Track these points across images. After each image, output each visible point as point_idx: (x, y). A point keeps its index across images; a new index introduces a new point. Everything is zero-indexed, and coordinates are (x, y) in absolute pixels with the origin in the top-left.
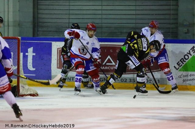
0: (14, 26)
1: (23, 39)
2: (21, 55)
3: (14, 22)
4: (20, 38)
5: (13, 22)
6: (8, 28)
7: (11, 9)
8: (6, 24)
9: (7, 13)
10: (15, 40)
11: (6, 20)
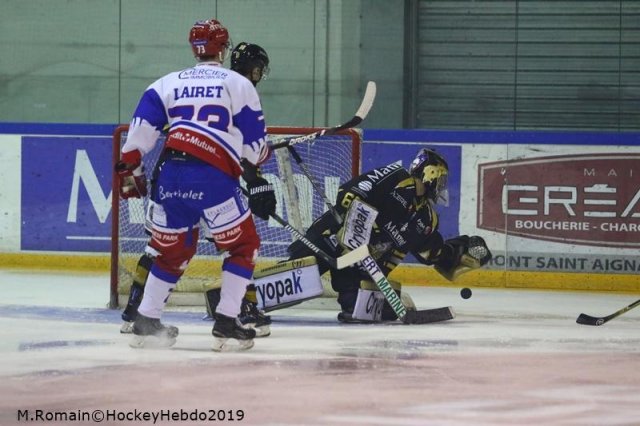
0: (346, 94)
3: (346, 81)
4: (360, 131)
5: (342, 81)
6: (327, 102)
7: (337, 40)
8: (320, 87)
9: (324, 52)
10: (345, 139)
11: (321, 74)
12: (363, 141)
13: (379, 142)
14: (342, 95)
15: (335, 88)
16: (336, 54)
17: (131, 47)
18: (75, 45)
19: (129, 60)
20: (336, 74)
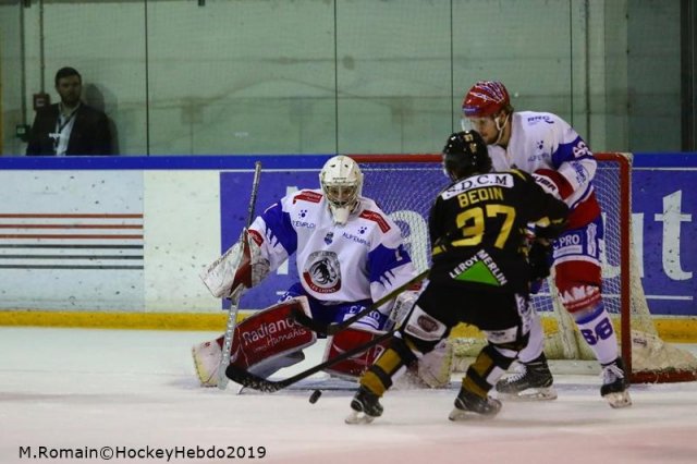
0: (611, 112)
1: (639, 160)
2: (637, 221)
3: (611, 95)
4: (628, 156)
5: (606, 96)
6: (588, 121)
7: (598, 47)
8: (580, 104)
9: (583, 61)
10: (611, 166)
11: (580, 88)
12: (631, 169)
13: (653, 169)
14: (606, 113)
15: (598, 104)
16: (598, 65)
17: (349, 62)
18: (283, 61)
19: (347, 77)
20: (598, 88)
